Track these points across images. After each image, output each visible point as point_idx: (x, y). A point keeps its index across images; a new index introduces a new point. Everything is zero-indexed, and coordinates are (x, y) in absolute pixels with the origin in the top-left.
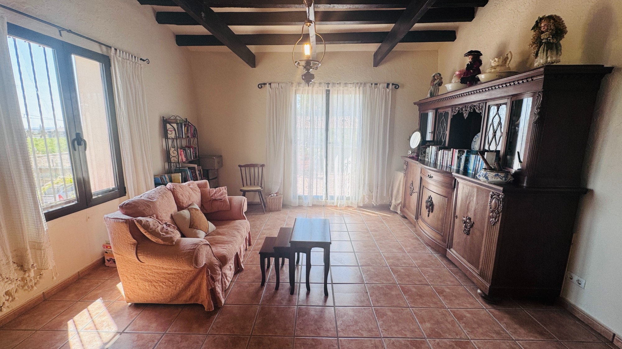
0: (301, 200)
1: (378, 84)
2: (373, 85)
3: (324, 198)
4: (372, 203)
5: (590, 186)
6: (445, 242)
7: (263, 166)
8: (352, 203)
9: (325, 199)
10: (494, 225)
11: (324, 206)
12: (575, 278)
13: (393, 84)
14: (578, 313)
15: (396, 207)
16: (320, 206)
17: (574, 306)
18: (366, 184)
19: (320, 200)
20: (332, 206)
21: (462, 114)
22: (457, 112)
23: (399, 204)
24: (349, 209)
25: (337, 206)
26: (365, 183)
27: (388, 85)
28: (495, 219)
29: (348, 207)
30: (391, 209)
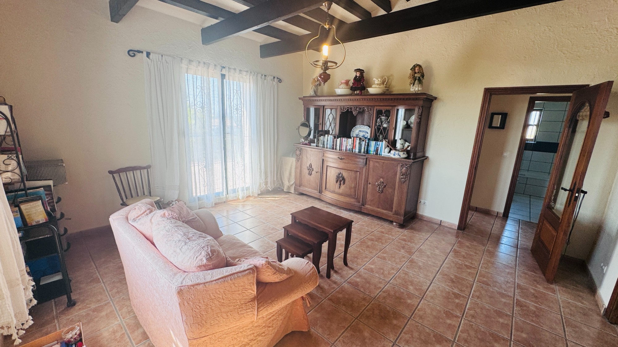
0: (201, 202)
1: (267, 76)
2: (263, 75)
3: (225, 193)
4: (268, 188)
5: (427, 155)
6: (359, 202)
7: (148, 167)
8: (252, 192)
9: (226, 195)
10: (404, 183)
11: (224, 202)
12: (422, 201)
13: (277, 78)
14: (424, 217)
15: (289, 187)
16: (221, 203)
17: (422, 215)
18: (263, 172)
19: (221, 197)
20: (235, 200)
21: (352, 112)
22: (346, 110)
23: (293, 185)
24: (251, 199)
25: (238, 199)
26: (261, 171)
27: (274, 78)
28: (405, 179)
29: (249, 196)
30: (285, 190)
